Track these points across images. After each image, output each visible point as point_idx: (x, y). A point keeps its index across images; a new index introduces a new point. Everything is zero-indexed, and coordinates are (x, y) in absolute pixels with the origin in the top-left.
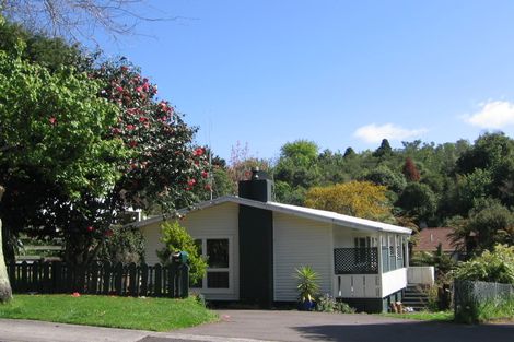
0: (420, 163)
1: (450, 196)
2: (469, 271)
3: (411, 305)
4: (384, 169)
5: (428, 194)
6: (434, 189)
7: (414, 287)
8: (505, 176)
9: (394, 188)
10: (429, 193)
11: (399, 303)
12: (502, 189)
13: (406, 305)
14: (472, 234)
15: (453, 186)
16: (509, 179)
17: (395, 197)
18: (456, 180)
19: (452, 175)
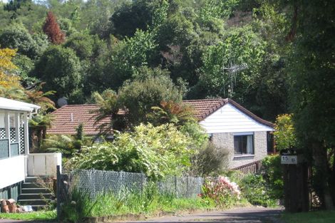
0: (66, 20)
1: (102, 63)
2: (95, 158)
3: (28, 203)
4: (19, 27)
5: (71, 60)
6: (80, 54)
7: (35, 180)
8: (170, 39)
9: (31, 53)
10: (73, 59)
11: (11, 201)
12: (166, 55)
13: (23, 203)
14: (121, 112)
15: (104, 51)
16: (175, 43)
17: (30, 65)
18: (109, 43)
19: (105, 36)
